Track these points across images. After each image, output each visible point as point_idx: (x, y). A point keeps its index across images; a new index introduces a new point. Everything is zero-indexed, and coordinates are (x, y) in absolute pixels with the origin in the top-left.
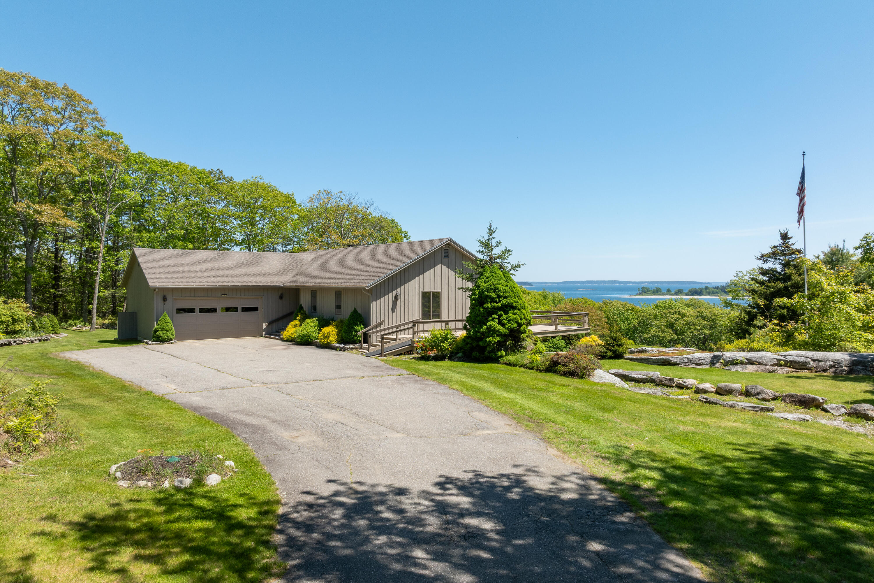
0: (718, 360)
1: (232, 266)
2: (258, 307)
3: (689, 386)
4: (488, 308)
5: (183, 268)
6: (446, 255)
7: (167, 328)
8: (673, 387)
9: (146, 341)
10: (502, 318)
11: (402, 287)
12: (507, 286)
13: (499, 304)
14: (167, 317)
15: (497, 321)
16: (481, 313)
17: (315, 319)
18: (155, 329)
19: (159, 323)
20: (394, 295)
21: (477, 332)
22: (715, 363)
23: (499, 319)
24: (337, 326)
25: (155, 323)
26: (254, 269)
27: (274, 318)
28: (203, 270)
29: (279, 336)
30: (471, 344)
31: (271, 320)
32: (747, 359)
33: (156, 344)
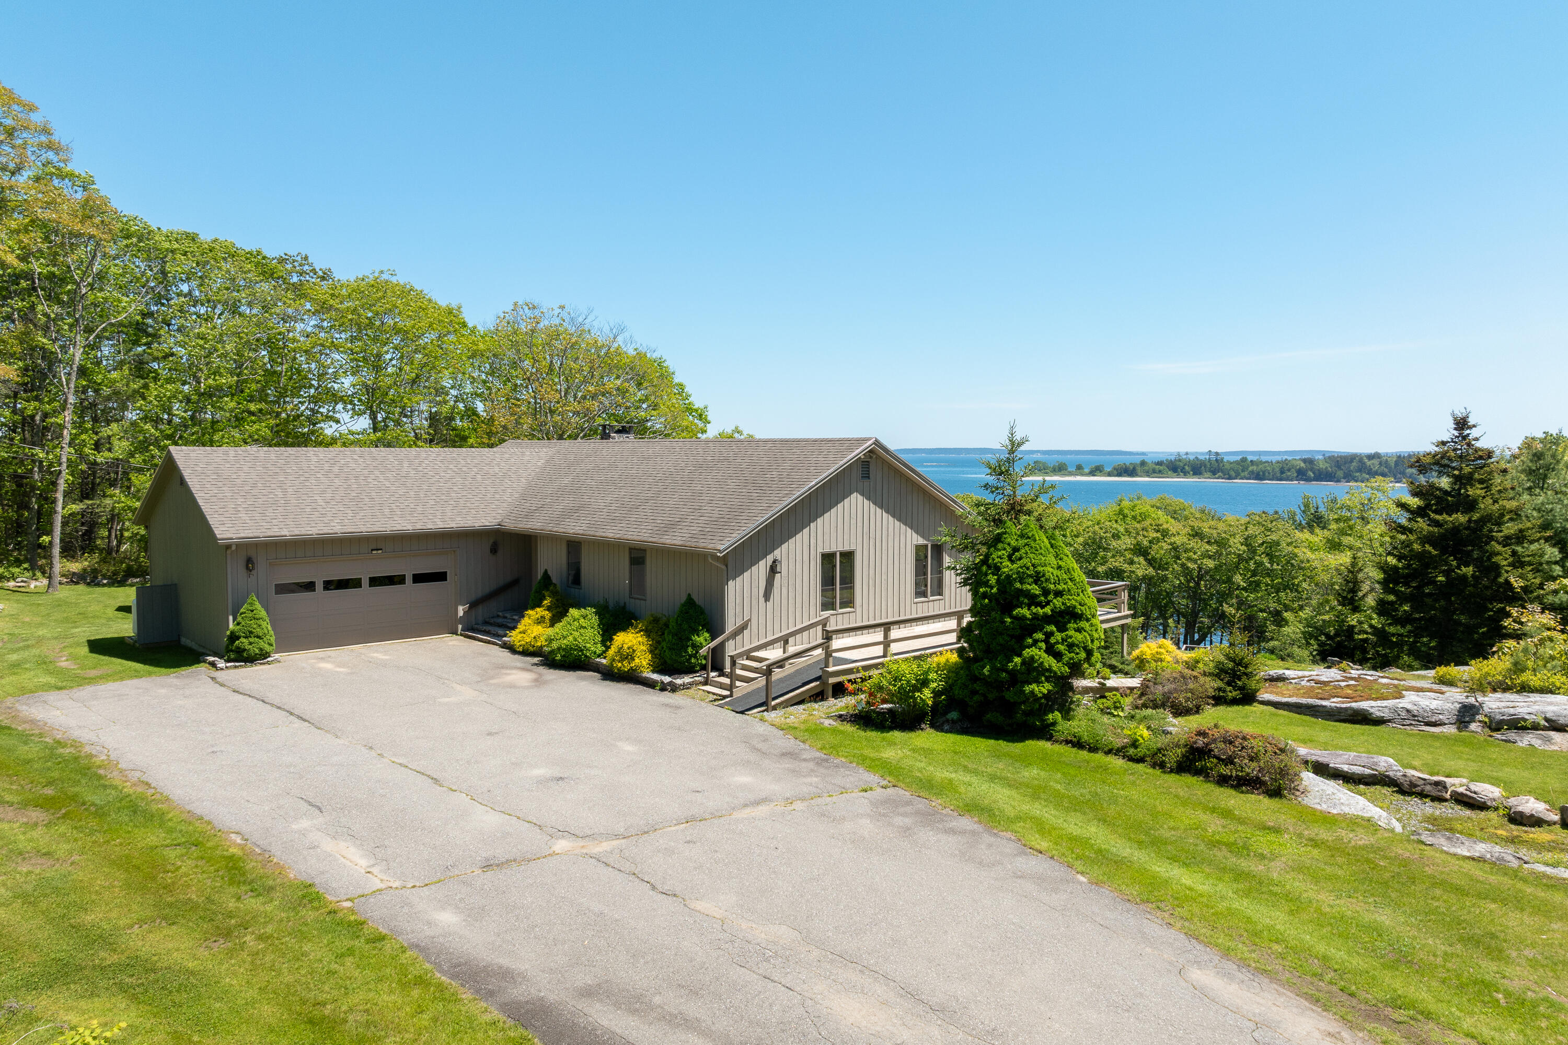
0: (1474, 715)
1: (387, 484)
2: (445, 573)
3: (1489, 803)
4: (1024, 618)
5: (285, 491)
6: (866, 476)
7: (259, 631)
8: (1446, 800)
9: (211, 659)
10: (1052, 640)
11: (784, 546)
12: (1059, 567)
13: (1048, 610)
14: (258, 605)
15: (1043, 645)
16: (1007, 628)
17: (590, 611)
18: (232, 633)
19: (239, 619)
20: (770, 563)
21: (999, 670)
22: (1469, 722)
23: (1046, 641)
24: (648, 633)
25: (231, 618)
26: (434, 489)
27: (480, 594)
28: (328, 496)
29: (499, 636)
30: (984, 695)
31: (473, 597)
32: (1546, 719)
33: (236, 667)
